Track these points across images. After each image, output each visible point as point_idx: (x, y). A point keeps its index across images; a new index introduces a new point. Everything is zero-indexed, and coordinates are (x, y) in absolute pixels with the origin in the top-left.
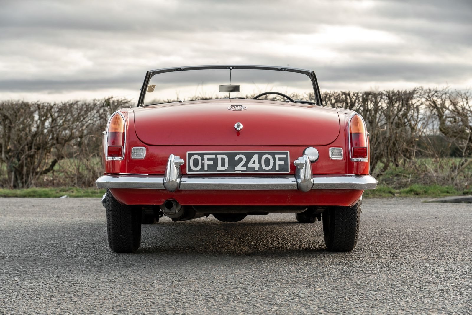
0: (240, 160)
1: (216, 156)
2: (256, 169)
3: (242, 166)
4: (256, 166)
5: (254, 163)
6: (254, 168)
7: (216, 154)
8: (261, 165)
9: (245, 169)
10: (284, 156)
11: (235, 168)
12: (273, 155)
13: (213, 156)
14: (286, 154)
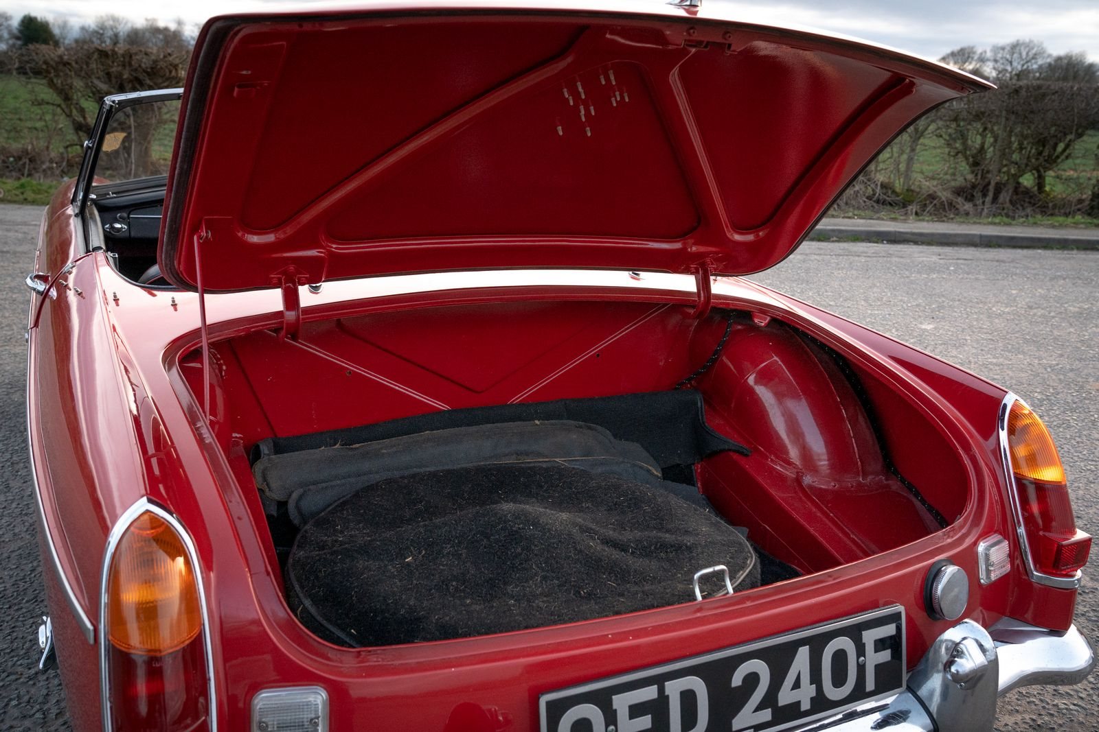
0: (752, 680)
1: (661, 690)
2: (806, 706)
3: (759, 708)
4: (806, 694)
5: (797, 685)
6: (799, 702)
7: (660, 680)
8: (820, 689)
9: (766, 715)
10: (889, 630)
11: (734, 721)
12: (854, 633)
13: (650, 693)
14: (895, 618)
